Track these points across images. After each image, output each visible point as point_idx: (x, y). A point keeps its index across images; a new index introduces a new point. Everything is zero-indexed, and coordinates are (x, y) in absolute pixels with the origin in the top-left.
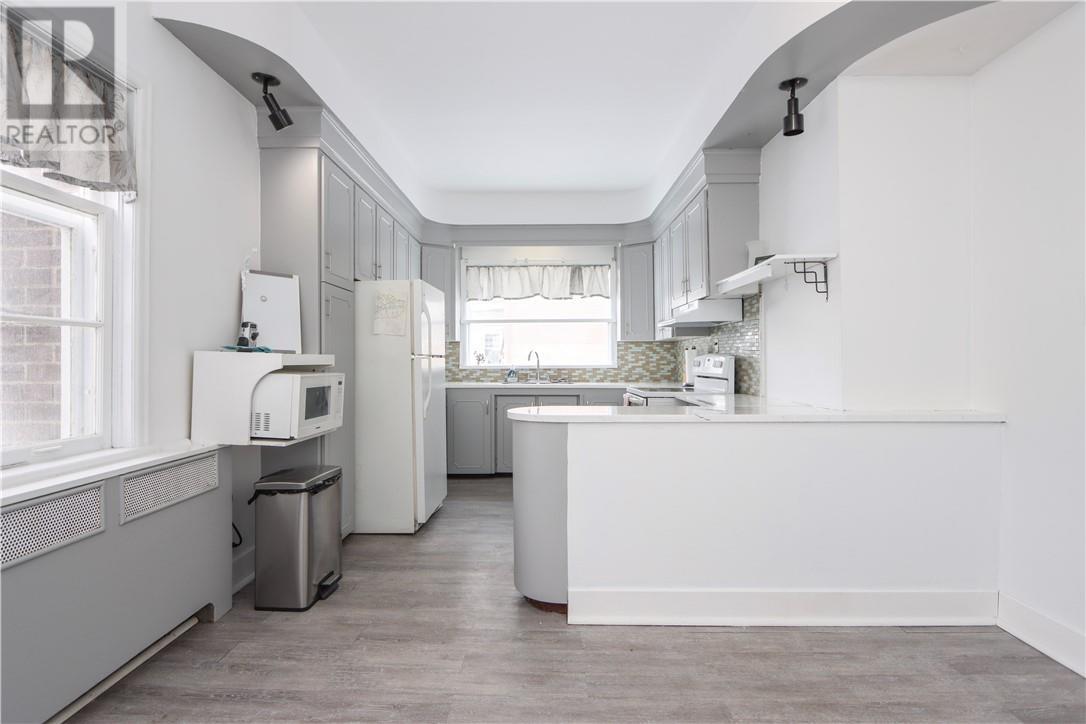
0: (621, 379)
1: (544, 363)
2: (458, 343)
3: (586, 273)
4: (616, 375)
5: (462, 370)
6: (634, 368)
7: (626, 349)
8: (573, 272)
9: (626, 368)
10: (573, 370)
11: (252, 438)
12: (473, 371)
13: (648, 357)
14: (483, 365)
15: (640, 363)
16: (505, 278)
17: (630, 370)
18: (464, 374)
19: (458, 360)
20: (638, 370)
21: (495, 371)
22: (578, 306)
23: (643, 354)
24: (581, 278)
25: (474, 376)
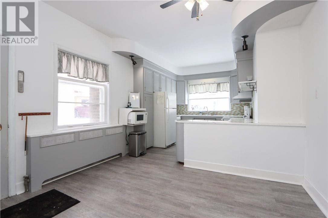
0: (232, 114)
1: (209, 110)
2: (187, 105)
3: (221, 85)
4: (231, 113)
5: (188, 112)
6: (236, 111)
7: (234, 106)
8: (218, 85)
9: (234, 111)
10: (218, 112)
11: (128, 124)
12: (191, 112)
13: (240, 108)
14: (194, 110)
15: (238, 110)
16: (199, 88)
17: (235, 112)
18: (189, 113)
19: (187, 109)
20: (237, 112)
21: (196, 112)
22: (219, 94)
23: (239, 107)
24: (220, 86)
25: (191, 113)
